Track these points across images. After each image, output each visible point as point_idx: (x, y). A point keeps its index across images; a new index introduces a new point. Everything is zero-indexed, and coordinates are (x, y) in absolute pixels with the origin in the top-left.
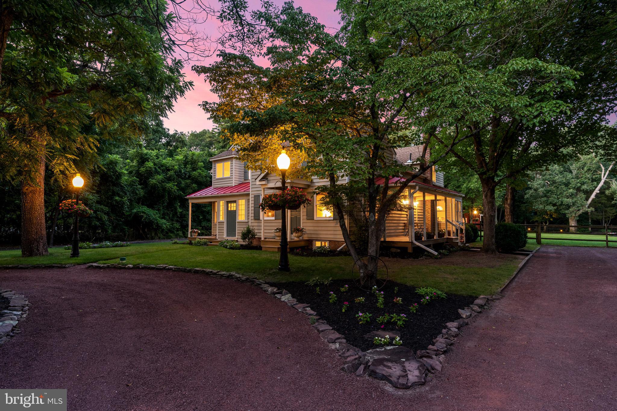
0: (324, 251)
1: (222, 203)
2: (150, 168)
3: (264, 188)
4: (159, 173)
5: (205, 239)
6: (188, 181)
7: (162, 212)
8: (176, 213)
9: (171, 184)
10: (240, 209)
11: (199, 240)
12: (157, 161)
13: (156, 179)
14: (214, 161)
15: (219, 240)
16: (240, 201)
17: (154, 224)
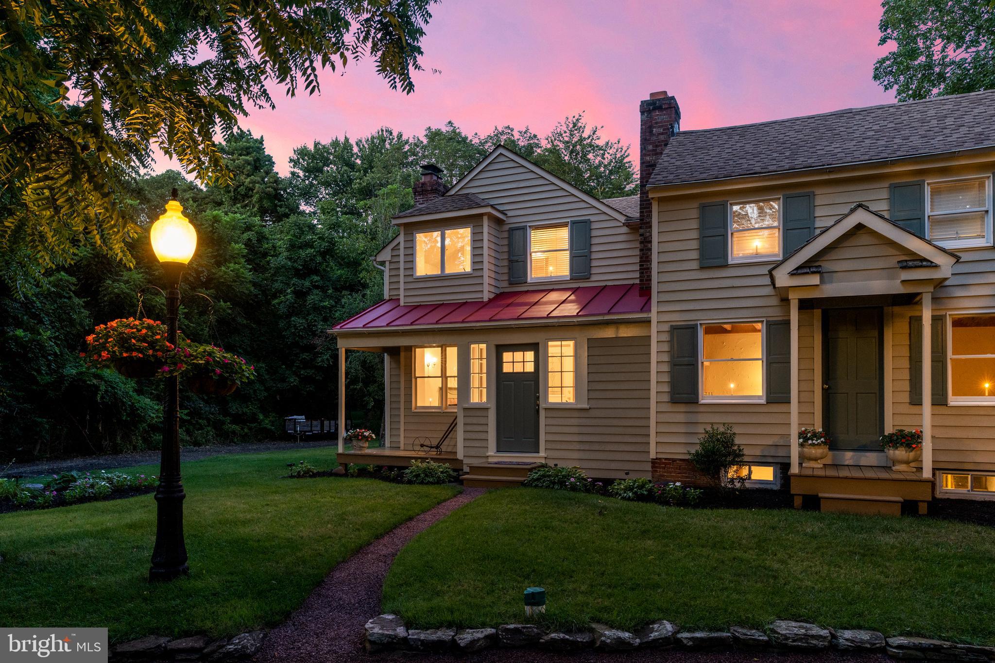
1: (478, 350)
10: (555, 368)
16: (555, 345)
17: (125, 410)
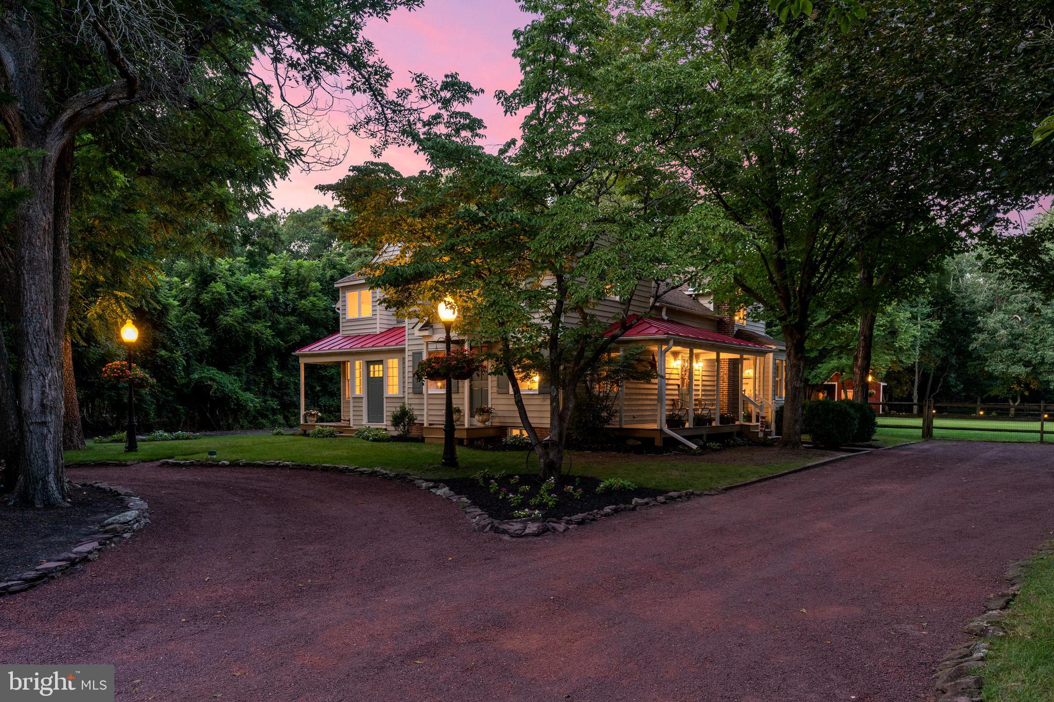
0: (520, 442)
1: (358, 364)
2: (220, 294)
3: (427, 342)
4: (235, 304)
5: (330, 426)
6: (292, 319)
7: (244, 378)
8: (271, 380)
9: (261, 325)
10: (391, 374)
11: (320, 428)
12: (231, 280)
13: (231, 316)
14: (342, 287)
15: (354, 428)
16: (390, 361)
17: (232, 401)
